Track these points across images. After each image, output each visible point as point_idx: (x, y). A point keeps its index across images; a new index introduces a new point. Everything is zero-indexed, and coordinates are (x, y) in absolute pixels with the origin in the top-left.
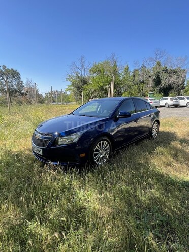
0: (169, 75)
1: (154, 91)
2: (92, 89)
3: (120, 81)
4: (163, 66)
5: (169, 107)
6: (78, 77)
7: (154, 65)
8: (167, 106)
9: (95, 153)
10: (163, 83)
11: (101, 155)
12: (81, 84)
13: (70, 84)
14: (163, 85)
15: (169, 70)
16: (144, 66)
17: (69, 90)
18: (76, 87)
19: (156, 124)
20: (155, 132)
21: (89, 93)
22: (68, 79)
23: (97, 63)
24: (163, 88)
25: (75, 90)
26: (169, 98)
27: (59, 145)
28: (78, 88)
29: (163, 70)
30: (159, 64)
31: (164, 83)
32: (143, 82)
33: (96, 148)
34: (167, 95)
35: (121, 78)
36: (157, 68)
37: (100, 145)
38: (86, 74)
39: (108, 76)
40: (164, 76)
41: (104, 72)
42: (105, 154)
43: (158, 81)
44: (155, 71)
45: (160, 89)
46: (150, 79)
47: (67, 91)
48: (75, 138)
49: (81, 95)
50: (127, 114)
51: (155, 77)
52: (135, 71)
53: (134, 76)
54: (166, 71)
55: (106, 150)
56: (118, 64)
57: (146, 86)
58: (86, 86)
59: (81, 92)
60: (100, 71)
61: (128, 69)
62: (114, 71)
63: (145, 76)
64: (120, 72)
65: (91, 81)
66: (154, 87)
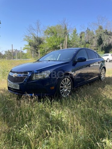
0: (109, 36)
1: (98, 49)
2: (47, 47)
3: (70, 41)
4: (104, 29)
5: (110, 62)
6: (35, 37)
7: (97, 28)
8: (108, 61)
9: (61, 87)
10: (104, 43)
11: (65, 89)
12: (37, 44)
13: (27, 44)
14: (104, 44)
15: (109, 33)
16: (88, 30)
17: (26, 48)
18: (33, 46)
19: (103, 70)
20: (102, 77)
21: (44, 51)
22: (25, 40)
23: (50, 27)
24: (105, 47)
25: (32, 48)
26: (110, 54)
27: (34, 80)
28: (35, 47)
29: (105, 33)
30: (101, 28)
31: (106, 43)
32: (88, 43)
33: (62, 83)
34: (108, 53)
35: (71, 39)
36: (99, 31)
37: (64, 81)
38: (41, 35)
39: (60, 37)
40: (105, 37)
41: (56, 33)
42: (68, 89)
43: (100, 42)
44: (97, 33)
45: (102, 48)
46: (94, 40)
47: (24, 49)
48: (46, 74)
49: (38, 53)
50: (83, 59)
51: (98, 38)
52: (81, 34)
53: (81, 37)
54: (106, 33)
55: (68, 86)
56: (68, 28)
57: (91, 46)
58: (41, 45)
59: (37, 50)
60: (53, 32)
61: (76, 32)
62: (65, 33)
63: (90, 37)
64: (69, 34)
65: (45, 42)
66: (98, 46)
